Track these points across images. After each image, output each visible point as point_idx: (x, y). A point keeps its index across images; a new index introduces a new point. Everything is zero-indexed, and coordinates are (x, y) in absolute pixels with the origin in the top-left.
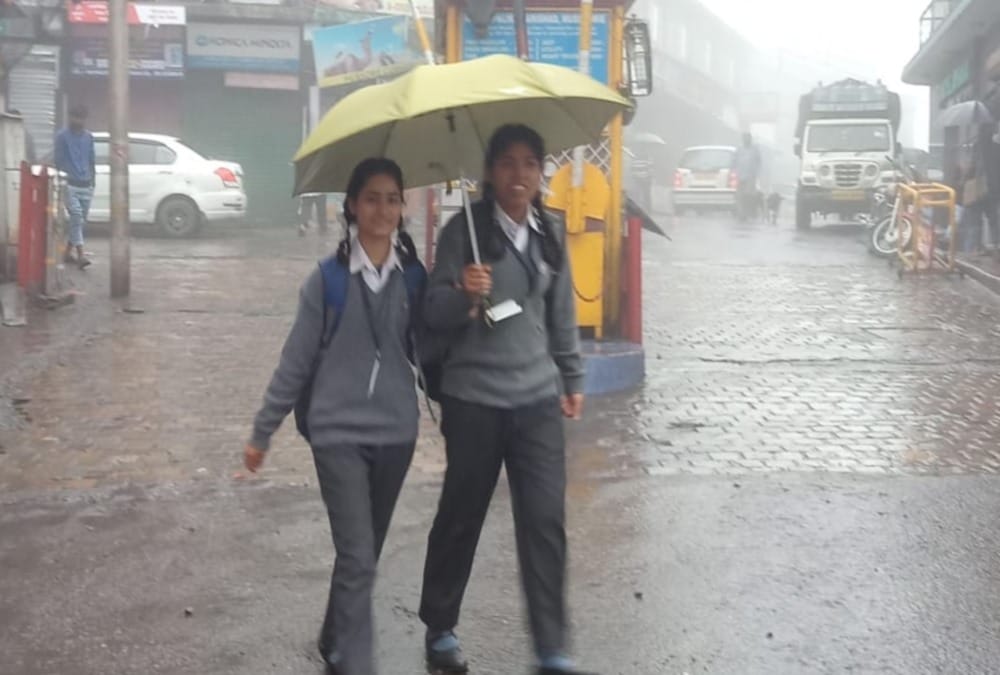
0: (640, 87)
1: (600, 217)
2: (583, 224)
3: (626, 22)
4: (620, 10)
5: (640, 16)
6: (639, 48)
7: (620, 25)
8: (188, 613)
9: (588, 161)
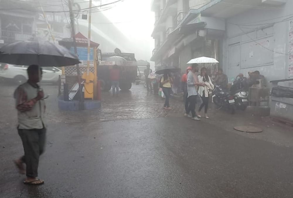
0: (100, 60)
1: (92, 80)
2: (89, 82)
3: (97, 50)
4: (96, 47)
5: (99, 49)
6: (99, 54)
7: (96, 50)
8: (4, 147)
9: (90, 71)
